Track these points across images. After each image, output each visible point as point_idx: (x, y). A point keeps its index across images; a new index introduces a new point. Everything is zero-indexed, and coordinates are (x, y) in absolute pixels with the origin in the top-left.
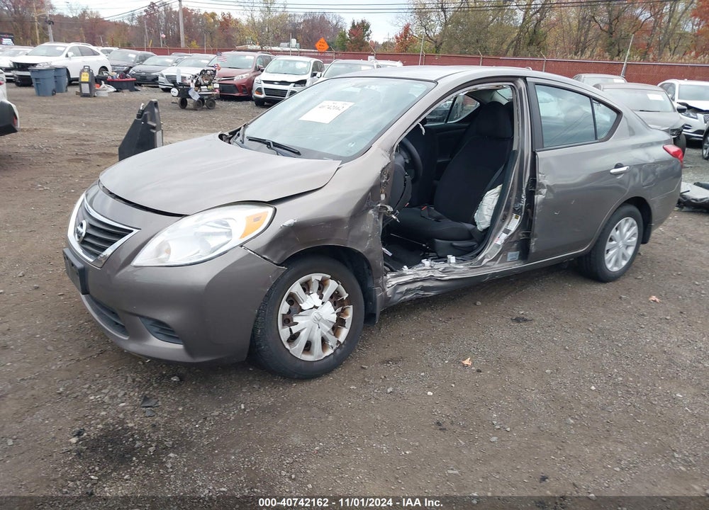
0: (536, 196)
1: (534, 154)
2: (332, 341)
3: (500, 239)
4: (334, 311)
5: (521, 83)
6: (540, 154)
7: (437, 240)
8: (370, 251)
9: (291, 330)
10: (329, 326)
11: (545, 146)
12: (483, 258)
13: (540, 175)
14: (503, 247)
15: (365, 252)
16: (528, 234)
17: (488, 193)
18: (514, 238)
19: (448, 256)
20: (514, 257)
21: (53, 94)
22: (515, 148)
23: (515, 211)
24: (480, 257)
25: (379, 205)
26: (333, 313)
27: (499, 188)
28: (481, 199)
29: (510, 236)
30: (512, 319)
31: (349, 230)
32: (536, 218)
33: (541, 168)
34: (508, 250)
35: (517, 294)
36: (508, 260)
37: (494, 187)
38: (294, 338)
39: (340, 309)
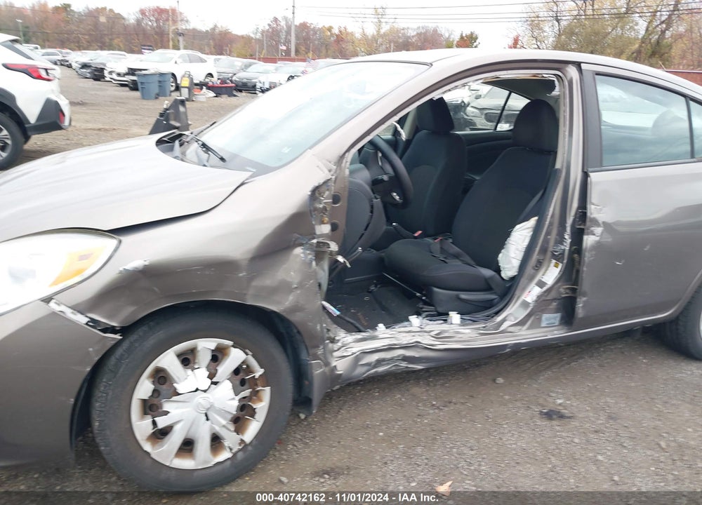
0: (585, 237)
1: (586, 175)
2: (231, 440)
3: (531, 294)
4: (233, 395)
5: (572, 72)
6: (594, 177)
7: (436, 289)
8: (295, 309)
9: (154, 423)
10: (225, 418)
11: (604, 164)
12: (504, 320)
13: (593, 207)
14: (535, 306)
15: (285, 311)
16: (574, 290)
17: (518, 226)
18: (553, 295)
19: (450, 313)
20: (552, 321)
21: (156, 98)
22: (558, 166)
23: (554, 257)
24: (499, 319)
25: (315, 241)
26: (233, 399)
27: (533, 221)
28: (507, 235)
29: (545, 292)
30: (541, 413)
31: (251, 279)
32: (585, 269)
33: (594, 196)
34: (543, 311)
35: (562, 369)
36: (543, 324)
37: (526, 219)
38: (160, 434)
39: (247, 393)
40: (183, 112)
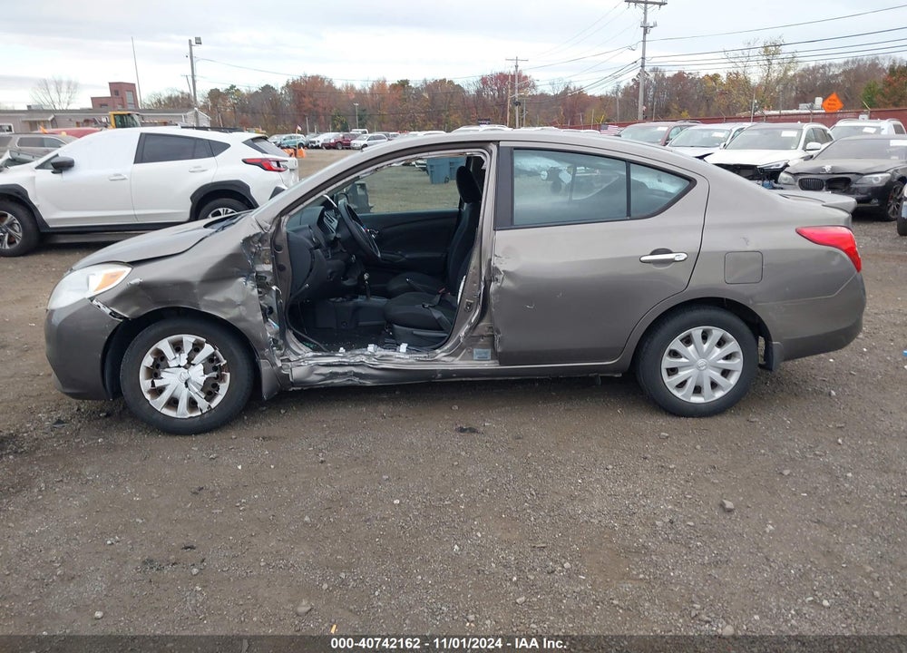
2: (202, 404)
10: (198, 388)
13: (496, 258)
14: (464, 341)
19: (401, 344)
20: (485, 355)
21: (445, 182)
25: (255, 274)
26: (203, 376)
30: (460, 427)
34: (473, 346)
36: (475, 358)
38: (157, 392)
39: (214, 374)
40: (362, 196)
